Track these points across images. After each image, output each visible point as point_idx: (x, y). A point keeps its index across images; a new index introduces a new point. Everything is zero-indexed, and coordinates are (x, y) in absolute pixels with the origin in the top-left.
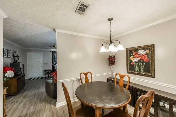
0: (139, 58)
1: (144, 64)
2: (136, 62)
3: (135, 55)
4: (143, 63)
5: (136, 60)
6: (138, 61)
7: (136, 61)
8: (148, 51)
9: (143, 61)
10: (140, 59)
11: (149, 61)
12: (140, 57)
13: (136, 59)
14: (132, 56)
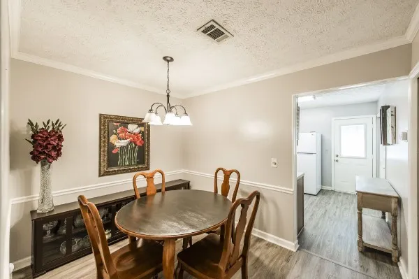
0: (128, 140)
1: (137, 149)
2: (122, 148)
3: (122, 132)
4: (135, 148)
5: (124, 143)
6: (128, 145)
7: (122, 145)
8: (142, 129)
9: (136, 145)
10: (131, 142)
11: (143, 145)
12: (131, 138)
13: (123, 141)
14: (115, 134)
